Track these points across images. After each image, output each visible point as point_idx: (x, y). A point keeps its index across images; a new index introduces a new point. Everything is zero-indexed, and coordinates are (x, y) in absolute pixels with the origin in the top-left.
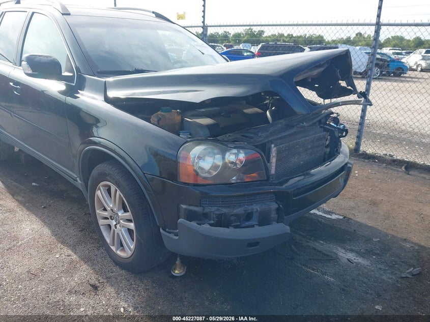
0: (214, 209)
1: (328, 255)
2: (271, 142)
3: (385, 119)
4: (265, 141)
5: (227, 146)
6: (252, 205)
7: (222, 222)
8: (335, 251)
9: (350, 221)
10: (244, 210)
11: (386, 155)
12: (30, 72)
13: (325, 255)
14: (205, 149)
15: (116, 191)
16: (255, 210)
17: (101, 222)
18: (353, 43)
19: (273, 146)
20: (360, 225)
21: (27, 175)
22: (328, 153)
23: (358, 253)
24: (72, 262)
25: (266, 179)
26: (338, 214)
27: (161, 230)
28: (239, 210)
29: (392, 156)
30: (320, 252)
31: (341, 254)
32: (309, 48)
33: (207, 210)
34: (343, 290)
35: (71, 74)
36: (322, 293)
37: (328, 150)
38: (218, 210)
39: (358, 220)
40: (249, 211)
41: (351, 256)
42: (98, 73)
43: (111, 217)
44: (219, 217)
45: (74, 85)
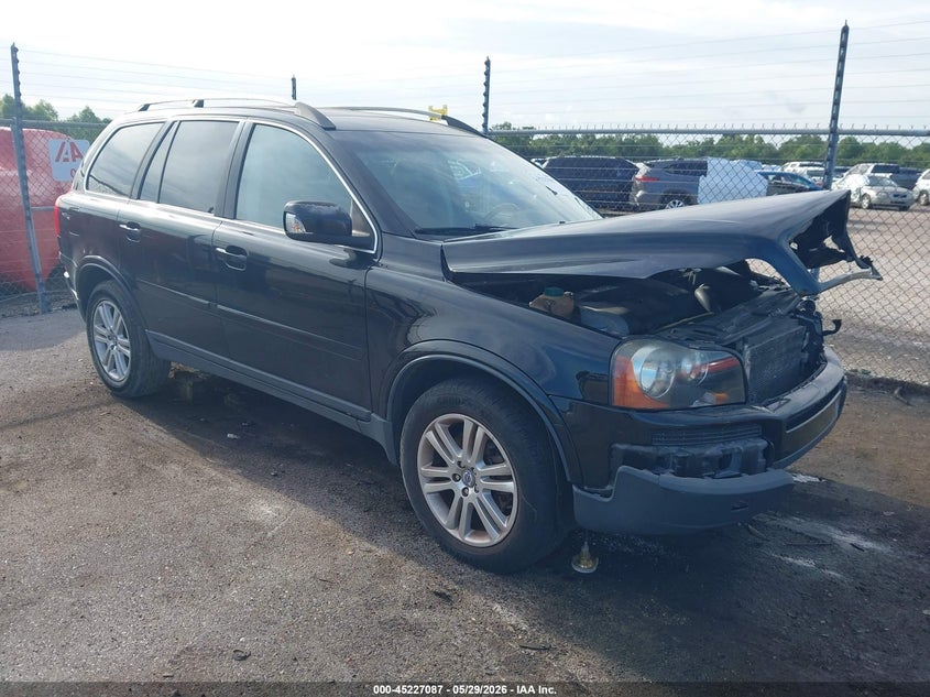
0: (673, 450)
1: (816, 539)
2: (744, 340)
3: (834, 306)
4: (736, 339)
5: (687, 346)
6: (730, 442)
7: (687, 468)
8: (824, 532)
9: (832, 485)
10: (723, 451)
11: (856, 371)
12: (302, 230)
13: (811, 538)
14: (654, 352)
15: (475, 428)
16: (736, 451)
17: (427, 487)
18: (717, 151)
19: (746, 346)
20: (852, 490)
21: (206, 421)
22: (806, 361)
23: (866, 535)
24: (380, 561)
25: (744, 400)
26: (807, 475)
27: (575, 488)
28: (713, 451)
29: (868, 373)
30: (801, 534)
31: (837, 537)
32: (648, 165)
33: (662, 451)
34: (863, 590)
35: (368, 235)
36: (830, 595)
37: (806, 355)
38: (681, 451)
39: (846, 482)
40: (728, 453)
41: (853, 539)
42: (416, 232)
43: (454, 475)
44: (683, 461)
45: (373, 252)
